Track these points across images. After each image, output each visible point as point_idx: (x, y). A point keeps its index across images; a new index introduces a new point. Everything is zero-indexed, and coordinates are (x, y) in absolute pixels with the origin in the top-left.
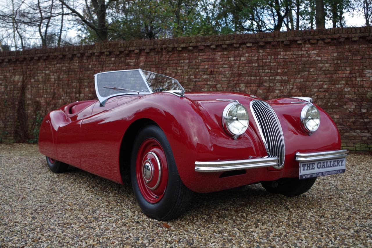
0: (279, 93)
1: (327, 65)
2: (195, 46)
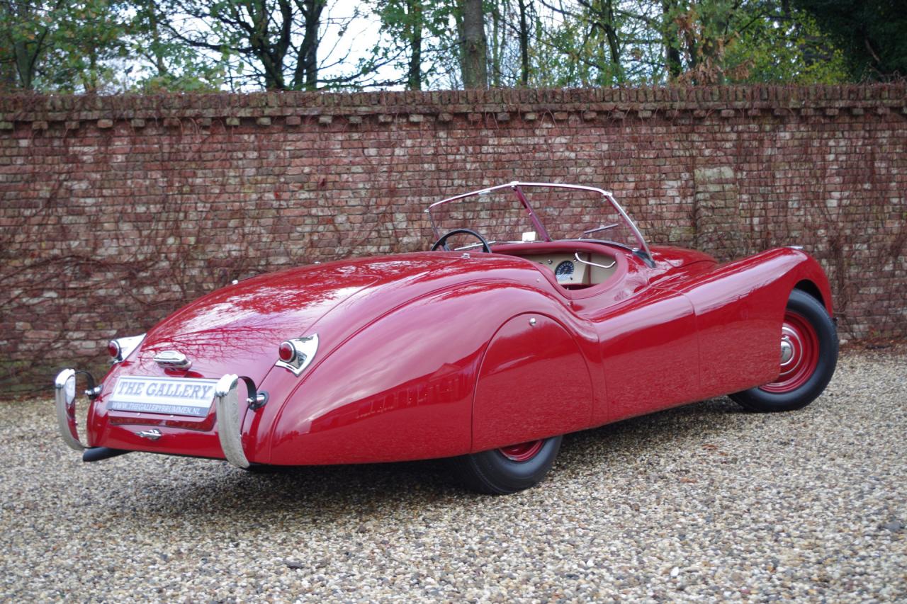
0: (486, 234)
1: (588, 170)
2: (279, 116)
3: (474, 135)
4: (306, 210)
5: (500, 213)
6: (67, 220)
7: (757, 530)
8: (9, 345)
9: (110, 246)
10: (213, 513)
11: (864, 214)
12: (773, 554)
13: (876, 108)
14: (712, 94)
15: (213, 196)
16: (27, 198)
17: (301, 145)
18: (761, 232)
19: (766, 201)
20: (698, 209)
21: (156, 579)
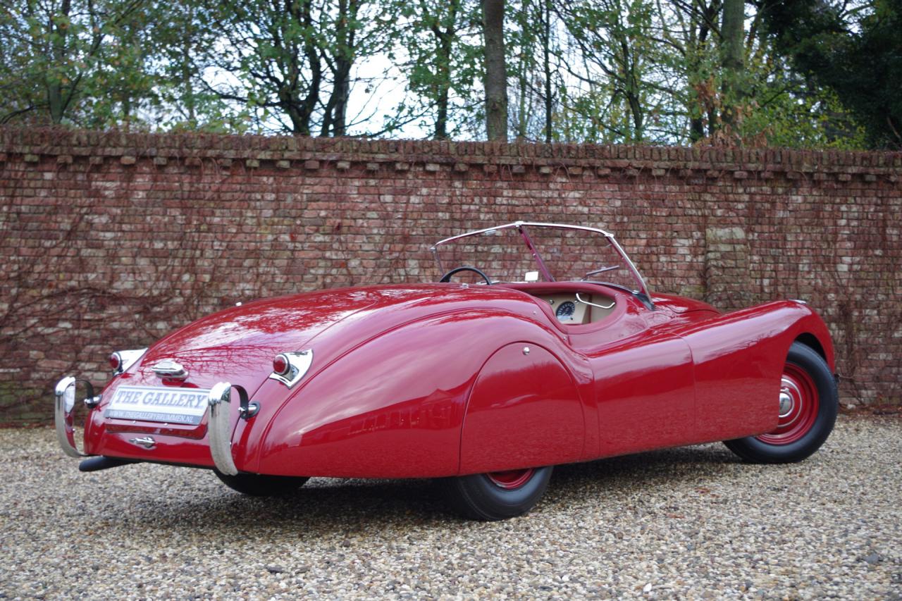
1: (600, 225)
2: (297, 160)
3: (488, 186)
4: (320, 253)
5: (511, 264)
6: (85, 252)
7: (736, 558)
8: (22, 373)
9: (127, 280)
10: (202, 526)
11: (875, 279)
12: (749, 578)
13: (889, 175)
14: (725, 155)
15: (229, 235)
16: (49, 230)
17: (318, 189)
18: (771, 293)
19: (777, 263)
20: (709, 268)
21: (138, 576)
